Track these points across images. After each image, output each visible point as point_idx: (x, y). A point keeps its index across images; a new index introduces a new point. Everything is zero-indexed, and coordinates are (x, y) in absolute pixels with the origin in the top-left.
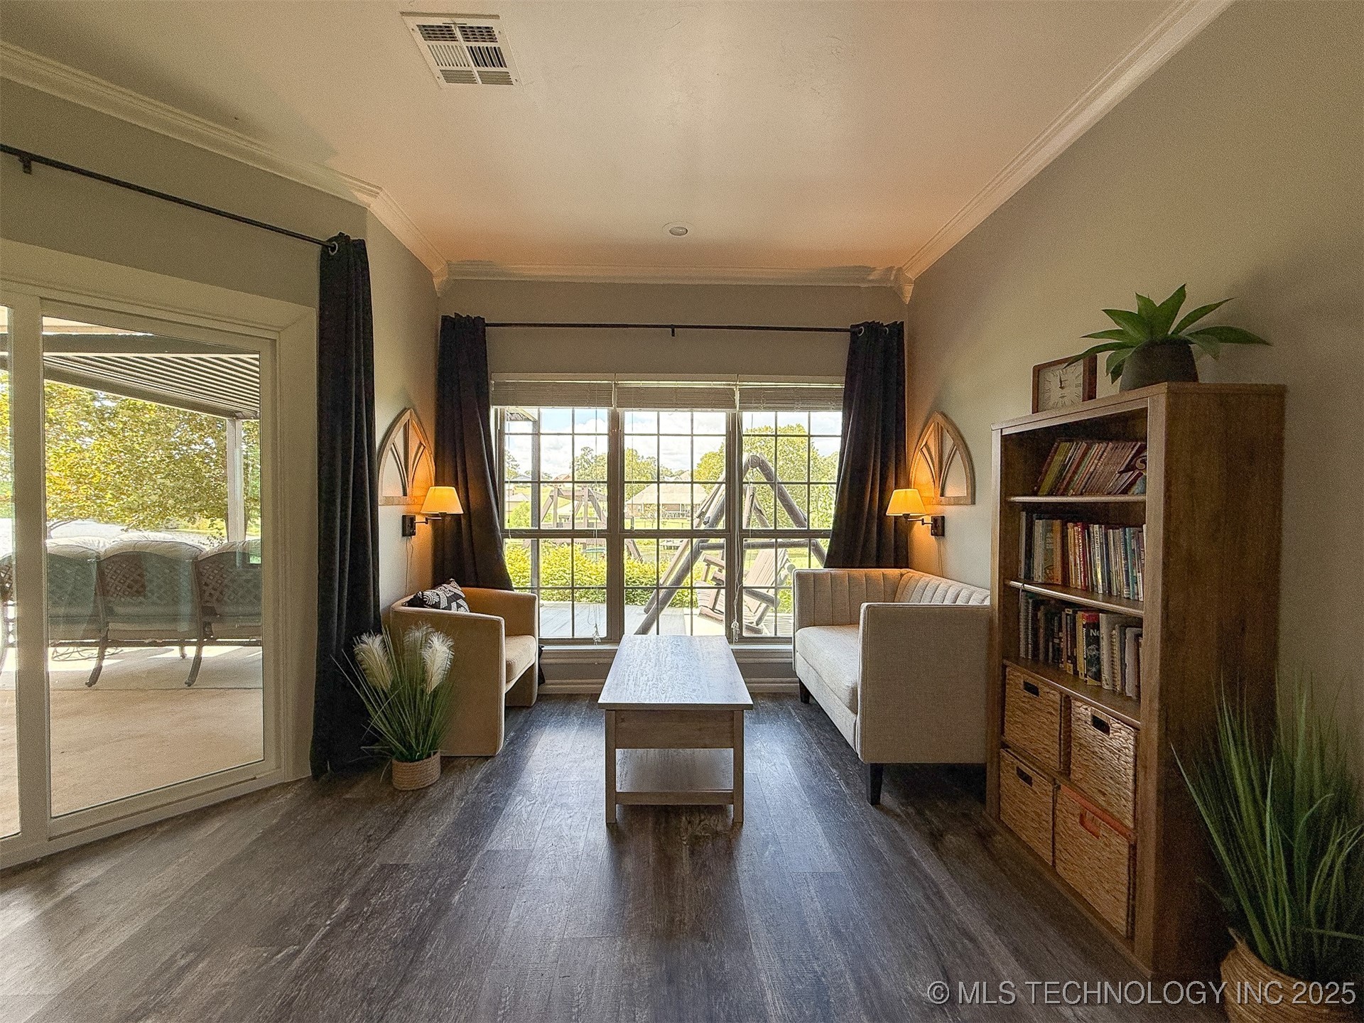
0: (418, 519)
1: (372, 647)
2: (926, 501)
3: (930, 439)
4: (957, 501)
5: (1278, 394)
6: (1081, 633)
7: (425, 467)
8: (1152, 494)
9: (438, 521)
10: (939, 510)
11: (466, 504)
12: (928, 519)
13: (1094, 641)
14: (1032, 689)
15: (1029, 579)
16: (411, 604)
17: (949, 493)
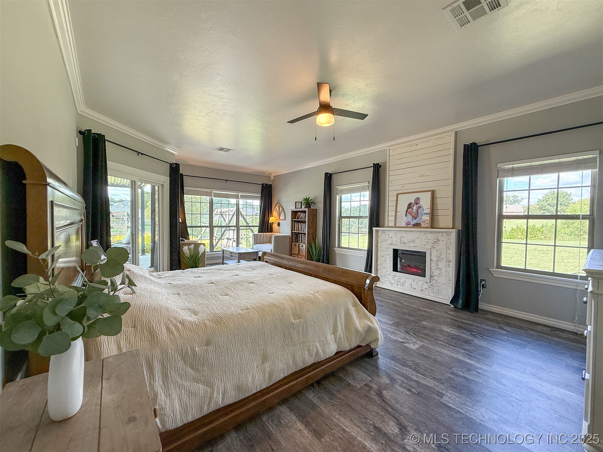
1: (186, 248)
2: (276, 220)
3: (277, 208)
4: (282, 220)
5: (317, 209)
6: (300, 236)
8: (307, 220)
10: (279, 221)
12: (277, 223)
13: (302, 237)
14: (295, 245)
15: (294, 231)
17: (280, 218)
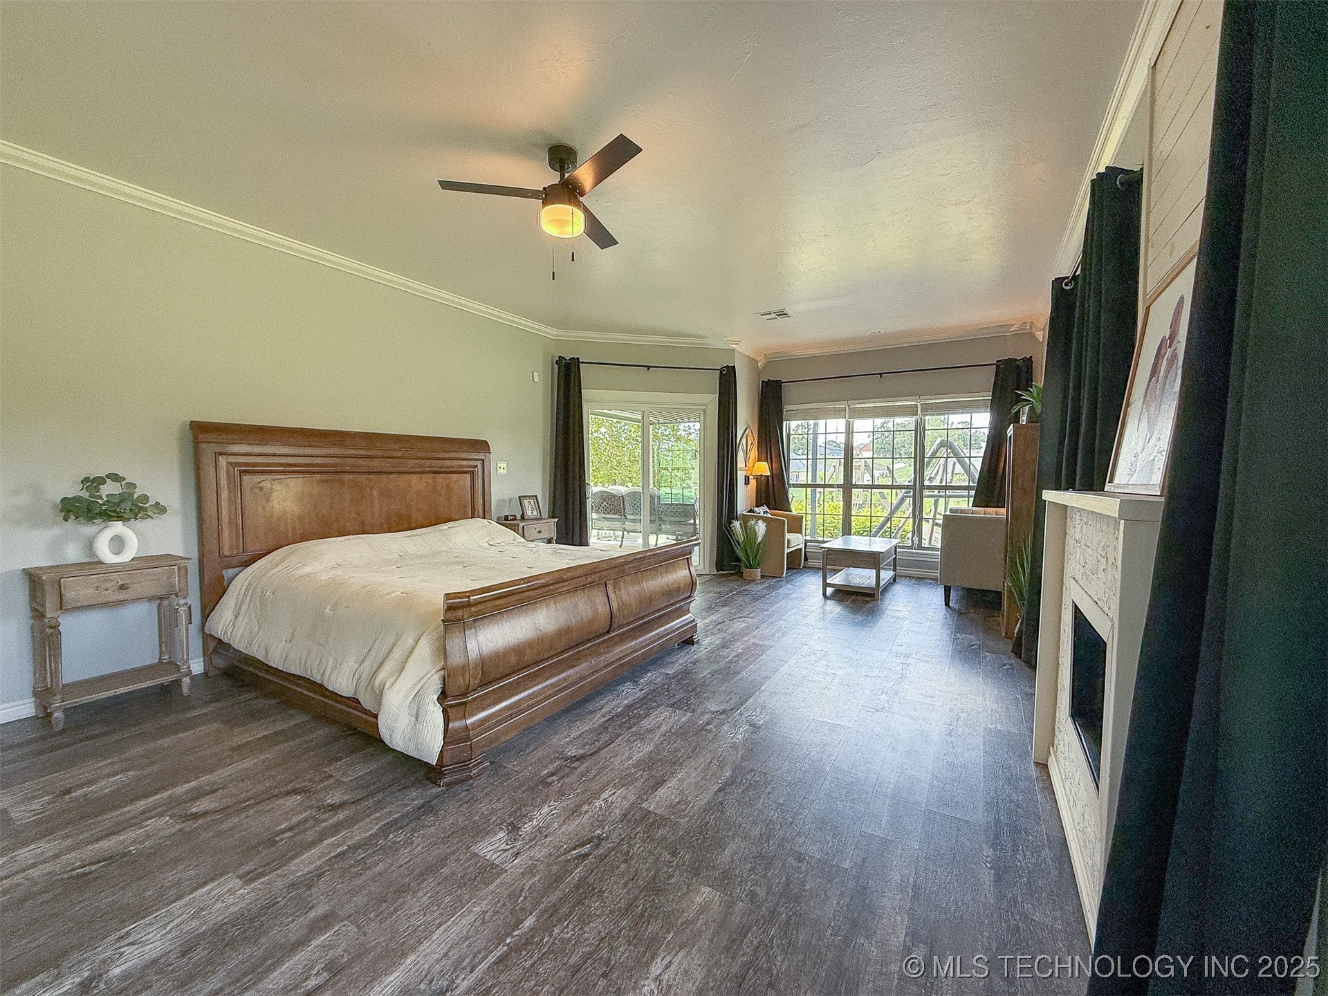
0: (751, 477)
1: (737, 525)
7: (754, 454)
9: (759, 479)
11: (771, 471)
16: (749, 512)
